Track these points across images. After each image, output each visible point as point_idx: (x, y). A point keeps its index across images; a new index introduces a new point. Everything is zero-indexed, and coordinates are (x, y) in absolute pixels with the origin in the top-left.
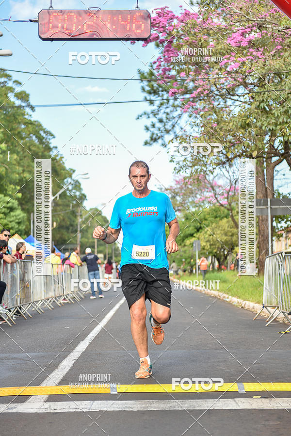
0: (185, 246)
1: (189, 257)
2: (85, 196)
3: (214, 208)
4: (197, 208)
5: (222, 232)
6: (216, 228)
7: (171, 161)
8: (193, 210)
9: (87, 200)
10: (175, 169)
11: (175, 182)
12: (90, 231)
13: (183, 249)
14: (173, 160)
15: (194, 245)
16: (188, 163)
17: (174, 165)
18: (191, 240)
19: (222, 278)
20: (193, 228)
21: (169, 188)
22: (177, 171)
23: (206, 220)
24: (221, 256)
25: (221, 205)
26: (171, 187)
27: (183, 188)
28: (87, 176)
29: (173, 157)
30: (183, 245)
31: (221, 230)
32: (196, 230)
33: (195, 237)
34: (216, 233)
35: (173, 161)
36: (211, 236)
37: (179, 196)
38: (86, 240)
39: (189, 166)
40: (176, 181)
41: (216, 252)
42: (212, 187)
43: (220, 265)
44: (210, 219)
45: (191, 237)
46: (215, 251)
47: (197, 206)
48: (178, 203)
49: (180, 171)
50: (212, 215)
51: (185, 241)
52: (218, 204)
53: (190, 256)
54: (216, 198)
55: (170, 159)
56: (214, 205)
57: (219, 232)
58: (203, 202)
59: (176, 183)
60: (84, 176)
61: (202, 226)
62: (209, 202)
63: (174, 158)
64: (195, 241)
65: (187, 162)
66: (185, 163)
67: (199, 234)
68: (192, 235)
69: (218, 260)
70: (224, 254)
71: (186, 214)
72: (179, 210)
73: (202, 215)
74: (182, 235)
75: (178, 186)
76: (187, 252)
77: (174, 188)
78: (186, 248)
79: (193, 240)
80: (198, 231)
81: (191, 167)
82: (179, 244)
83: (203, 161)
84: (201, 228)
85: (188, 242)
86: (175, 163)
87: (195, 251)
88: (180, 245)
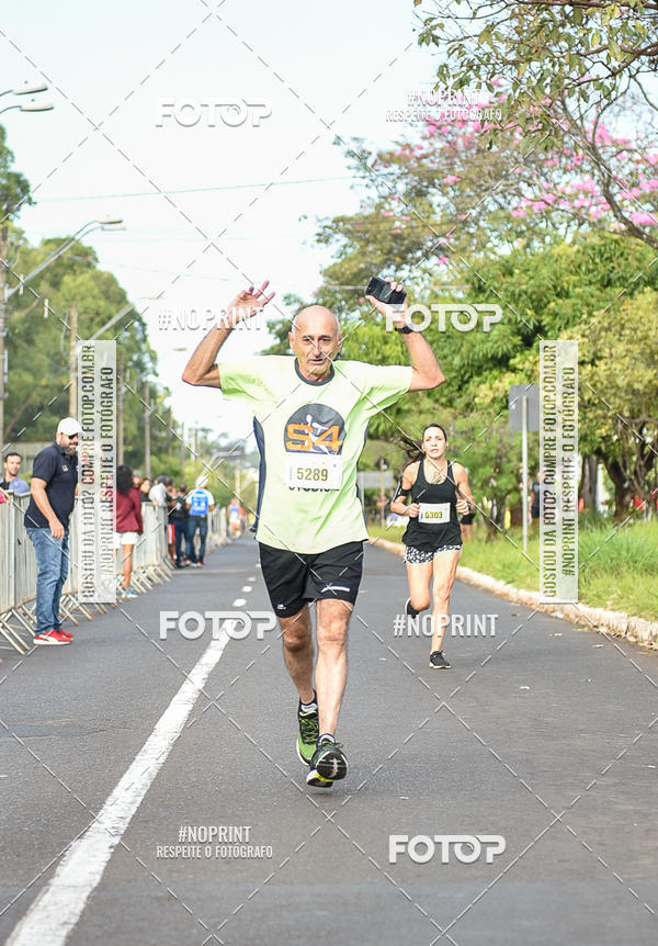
0: (469, 407)
1: (487, 459)
2: (25, 187)
3: (595, 240)
4: (519, 243)
5: (636, 349)
6: (608, 330)
7: (428, 38)
8: (505, 250)
9: (30, 201)
10: (443, 72)
11: (422, 128)
12: (42, 339)
13: (462, 424)
14: (437, 32)
15: (512, 405)
16: (502, 48)
17: (436, 55)
18: (497, 384)
19: (639, 551)
20: (507, 329)
21: (398, 150)
22: (451, 82)
23: (562, 294)
24: (627, 454)
25: (634, 231)
26: (407, 146)
27: (456, 152)
28: (41, 100)
29: (434, 23)
30: (460, 403)
31: (631, 342)
32: (518, 340)
33: (514, 370)
34: (606, 352)
35: (436, 40)
36: (589, 367)
37: (443, 190)
38: (28, 378)
39: (505, 62)
40: (430, 123)
41: (606, 439)
42: (592, 149)
43: (620, 494)
44: (578, 290)
45: (495, 373)
46: (603, 431)
47: (520, 234)
48: (437, 218)
49: (462, 83)
50: (589, 271)
51: (471, 387)
52: (615, 225)
53: (493, 452)
54: (610, 199)
55: (421, 30)
56: (598, 226)
57: (620, 348)
58: (546, 215)
59: (426, 131)
60: (26, 101)
61: (546, 320)
62: (578, 217)
63: (441, 26)
64: (519, 388)
65: (498, 44)
66: (486, 48)
67: (530, 355)
68: (502, 362)
69: (615, 472)
70: (643, 445)
71: (475, 270)
72: (441, 250)
73: (545, 272)
74: (457, 361)
75: (439, 145)
76: (480, 434)
77: (418, 153)
78: (474, 417)
79: (507, 381)
80: (528, 341)
81: (515, 63)
82: (443, 400)
83: (569, 38)
84: (540, 330)
85: (484, 391)
86: (443, 47)
87: (517, 433)
88: (450, 403)
